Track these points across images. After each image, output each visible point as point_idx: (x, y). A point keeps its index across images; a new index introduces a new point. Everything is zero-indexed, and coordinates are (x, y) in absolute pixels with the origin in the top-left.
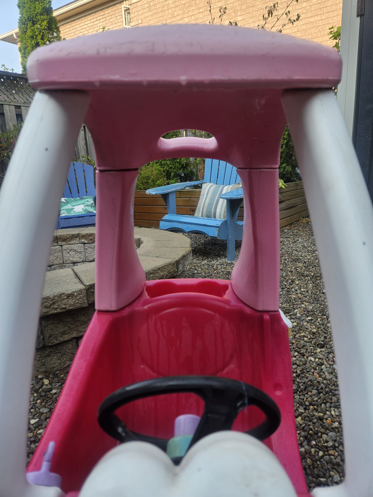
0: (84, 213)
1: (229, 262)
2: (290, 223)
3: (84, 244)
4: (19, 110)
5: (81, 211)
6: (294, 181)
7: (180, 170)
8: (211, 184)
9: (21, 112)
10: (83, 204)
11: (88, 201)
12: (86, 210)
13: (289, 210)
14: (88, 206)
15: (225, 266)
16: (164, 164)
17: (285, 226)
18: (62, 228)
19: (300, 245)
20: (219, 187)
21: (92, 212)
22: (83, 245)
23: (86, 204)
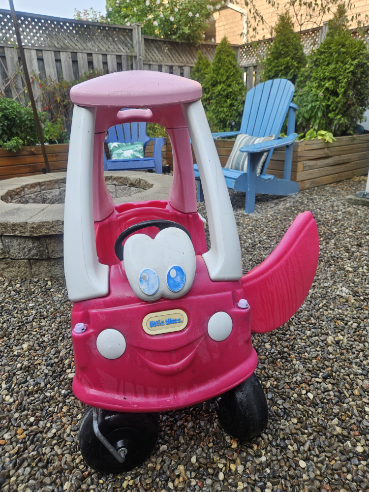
0: (131, 158)
1: (246, 214)
2: (338, 180)
3: (116, 185)
4: (91, 58)
5: (130, 155)
6: (350, 134)
7: (236, 118)
8: (245, 135)
9: (92, 59)
10: (133, 149)
11: (137, 147)
12: (133, 155)
13: (338, 167)
14: (136, 151)
15: (239, 217)
16: (221, 111)
17: (331, 183)
18: (109, 170)
19: (328, 204)
20: (252, 139)
21: (139, 157)
22: (114, 186)
23: (134, 150)
